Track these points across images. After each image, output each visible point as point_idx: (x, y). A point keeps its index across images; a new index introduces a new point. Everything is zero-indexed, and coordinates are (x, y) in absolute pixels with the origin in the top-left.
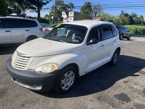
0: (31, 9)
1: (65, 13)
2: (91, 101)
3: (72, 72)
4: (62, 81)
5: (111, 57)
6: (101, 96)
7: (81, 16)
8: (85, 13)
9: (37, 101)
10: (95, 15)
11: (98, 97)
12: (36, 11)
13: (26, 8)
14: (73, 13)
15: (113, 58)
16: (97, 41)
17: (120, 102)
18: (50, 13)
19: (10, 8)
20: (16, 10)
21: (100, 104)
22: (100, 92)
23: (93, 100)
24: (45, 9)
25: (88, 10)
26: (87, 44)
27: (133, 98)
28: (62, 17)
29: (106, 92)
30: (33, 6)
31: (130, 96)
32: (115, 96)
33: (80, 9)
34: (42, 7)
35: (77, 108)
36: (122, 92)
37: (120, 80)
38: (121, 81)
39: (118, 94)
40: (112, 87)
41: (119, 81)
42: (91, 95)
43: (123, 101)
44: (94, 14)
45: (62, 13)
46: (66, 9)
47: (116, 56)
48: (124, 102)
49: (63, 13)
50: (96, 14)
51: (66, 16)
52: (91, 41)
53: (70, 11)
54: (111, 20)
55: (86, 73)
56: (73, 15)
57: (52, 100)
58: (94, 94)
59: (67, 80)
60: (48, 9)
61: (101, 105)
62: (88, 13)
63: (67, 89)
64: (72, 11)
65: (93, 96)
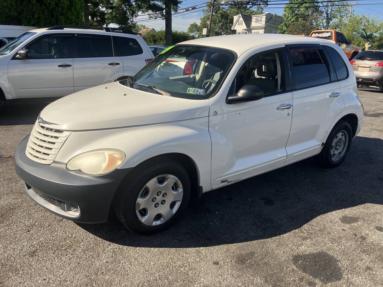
0: (150, 12)
1: (241, 19)
2: (216, 263)
3: (172, 179)
4: (140, 200)
5: (321, 143)
6: (252, 254)
7: (286, 24)
8: (297, 18)
9: (70, 247)
10: (328, 23)
11: (242, 255)
12: (163, 15)
13: (139, 7)
14: (264, 19)
15: (327, 146)
16: (258, 94)
17: (301, 279)
18: (204, 20)
19: (104, 9)
20: (114, 15)
21: (238, 276)
22: (255, 242)
23: (221, 263)
24: (187, 10)
25: (307, 8)
26: (229, 102)
27: (353, 270)
28: (232, 29)
29: (271, 243)
30: (156, 3)
31: (343, 263)
32: (296, 259)
33: (284, 6)
34: (179, 5)
35: (167, 279)
36: (324, 249)
37: (334, 212)
38: (336, 215)
39: (307, 253)
40: (297, 230)
41: (329, 213)
42: (224, 247)
43: (315, 277)
44: (325, 21)
45: (233, 19)
46: (245, 8)
47: (341, 139)
48: (317, 281)
49: (235, 18)
50: (329, 19)
51: (244, 26)
52: (241, 93)
53: (256, 13)
54: (368, 34)
55: (226, 184)
56: (263, 23)
57: (110, 247)
58: (233, 247)
59: (159, 198)
60: (194, 8)
61: (238, 280)
62: (305, 17)
63: (158, 223)
64: (262, 13)
65: (228, 250)
